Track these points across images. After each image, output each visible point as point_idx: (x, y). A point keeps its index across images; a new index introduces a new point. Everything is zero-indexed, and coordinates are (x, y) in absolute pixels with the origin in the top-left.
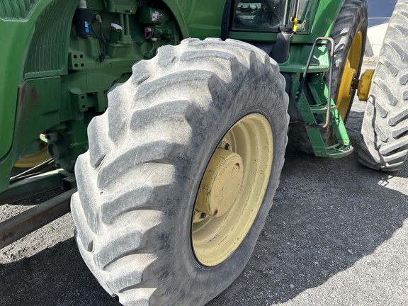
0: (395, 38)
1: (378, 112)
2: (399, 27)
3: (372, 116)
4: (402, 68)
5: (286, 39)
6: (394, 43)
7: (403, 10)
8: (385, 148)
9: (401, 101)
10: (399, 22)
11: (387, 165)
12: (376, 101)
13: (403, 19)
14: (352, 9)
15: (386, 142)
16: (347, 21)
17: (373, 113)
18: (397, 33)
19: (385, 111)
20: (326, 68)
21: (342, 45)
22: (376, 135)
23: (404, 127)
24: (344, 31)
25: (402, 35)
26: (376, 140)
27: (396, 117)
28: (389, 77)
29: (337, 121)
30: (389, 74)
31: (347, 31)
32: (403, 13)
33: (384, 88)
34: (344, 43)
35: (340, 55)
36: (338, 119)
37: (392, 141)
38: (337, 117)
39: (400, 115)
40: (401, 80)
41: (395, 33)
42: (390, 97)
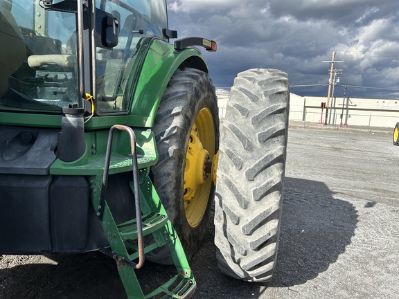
0: (235, 120)
1: (227, 216)
2: (237, 106)
3: (223, 221)
4: (246, 159)
5: (74, 125)
6: (233, 126)
7: (242, 86)
8: (246, 262)
9: (253, 202)
10: (237, 99)
11: (255, 279)
12: (223, 201)
13: (242, 96)
14: (186, 84)
15: (245, 255)
16: (180, 98)
17: (222, 216)
18: (237, 114)
19: (235, 216)
20: (152, 161)
21: (175, 128)
22: (231, 246)
23: (262, 236)
24: (176, 110)
25: (241, 117)
26: (233, 252)
27: (250, 224)
28: (233, 169)
29: (172, 238)
30: (232, 165)
31: (180, 110)
32: (241, 89)
33: (230, 184)
34: (178, 125)
35: (174, 140)
36: (173, 235)
37: (252, 254)
38: (171, 233)
39: (254, 221)
40: (248, 174)
41: (234, 114)
42: (239, 197)
